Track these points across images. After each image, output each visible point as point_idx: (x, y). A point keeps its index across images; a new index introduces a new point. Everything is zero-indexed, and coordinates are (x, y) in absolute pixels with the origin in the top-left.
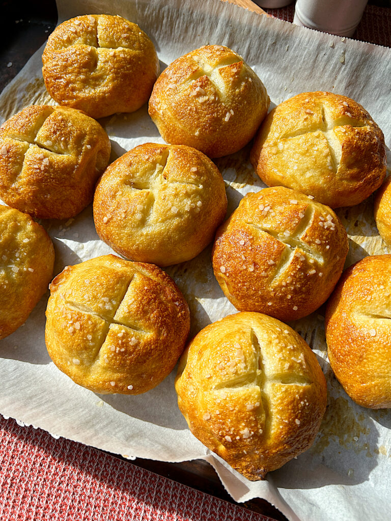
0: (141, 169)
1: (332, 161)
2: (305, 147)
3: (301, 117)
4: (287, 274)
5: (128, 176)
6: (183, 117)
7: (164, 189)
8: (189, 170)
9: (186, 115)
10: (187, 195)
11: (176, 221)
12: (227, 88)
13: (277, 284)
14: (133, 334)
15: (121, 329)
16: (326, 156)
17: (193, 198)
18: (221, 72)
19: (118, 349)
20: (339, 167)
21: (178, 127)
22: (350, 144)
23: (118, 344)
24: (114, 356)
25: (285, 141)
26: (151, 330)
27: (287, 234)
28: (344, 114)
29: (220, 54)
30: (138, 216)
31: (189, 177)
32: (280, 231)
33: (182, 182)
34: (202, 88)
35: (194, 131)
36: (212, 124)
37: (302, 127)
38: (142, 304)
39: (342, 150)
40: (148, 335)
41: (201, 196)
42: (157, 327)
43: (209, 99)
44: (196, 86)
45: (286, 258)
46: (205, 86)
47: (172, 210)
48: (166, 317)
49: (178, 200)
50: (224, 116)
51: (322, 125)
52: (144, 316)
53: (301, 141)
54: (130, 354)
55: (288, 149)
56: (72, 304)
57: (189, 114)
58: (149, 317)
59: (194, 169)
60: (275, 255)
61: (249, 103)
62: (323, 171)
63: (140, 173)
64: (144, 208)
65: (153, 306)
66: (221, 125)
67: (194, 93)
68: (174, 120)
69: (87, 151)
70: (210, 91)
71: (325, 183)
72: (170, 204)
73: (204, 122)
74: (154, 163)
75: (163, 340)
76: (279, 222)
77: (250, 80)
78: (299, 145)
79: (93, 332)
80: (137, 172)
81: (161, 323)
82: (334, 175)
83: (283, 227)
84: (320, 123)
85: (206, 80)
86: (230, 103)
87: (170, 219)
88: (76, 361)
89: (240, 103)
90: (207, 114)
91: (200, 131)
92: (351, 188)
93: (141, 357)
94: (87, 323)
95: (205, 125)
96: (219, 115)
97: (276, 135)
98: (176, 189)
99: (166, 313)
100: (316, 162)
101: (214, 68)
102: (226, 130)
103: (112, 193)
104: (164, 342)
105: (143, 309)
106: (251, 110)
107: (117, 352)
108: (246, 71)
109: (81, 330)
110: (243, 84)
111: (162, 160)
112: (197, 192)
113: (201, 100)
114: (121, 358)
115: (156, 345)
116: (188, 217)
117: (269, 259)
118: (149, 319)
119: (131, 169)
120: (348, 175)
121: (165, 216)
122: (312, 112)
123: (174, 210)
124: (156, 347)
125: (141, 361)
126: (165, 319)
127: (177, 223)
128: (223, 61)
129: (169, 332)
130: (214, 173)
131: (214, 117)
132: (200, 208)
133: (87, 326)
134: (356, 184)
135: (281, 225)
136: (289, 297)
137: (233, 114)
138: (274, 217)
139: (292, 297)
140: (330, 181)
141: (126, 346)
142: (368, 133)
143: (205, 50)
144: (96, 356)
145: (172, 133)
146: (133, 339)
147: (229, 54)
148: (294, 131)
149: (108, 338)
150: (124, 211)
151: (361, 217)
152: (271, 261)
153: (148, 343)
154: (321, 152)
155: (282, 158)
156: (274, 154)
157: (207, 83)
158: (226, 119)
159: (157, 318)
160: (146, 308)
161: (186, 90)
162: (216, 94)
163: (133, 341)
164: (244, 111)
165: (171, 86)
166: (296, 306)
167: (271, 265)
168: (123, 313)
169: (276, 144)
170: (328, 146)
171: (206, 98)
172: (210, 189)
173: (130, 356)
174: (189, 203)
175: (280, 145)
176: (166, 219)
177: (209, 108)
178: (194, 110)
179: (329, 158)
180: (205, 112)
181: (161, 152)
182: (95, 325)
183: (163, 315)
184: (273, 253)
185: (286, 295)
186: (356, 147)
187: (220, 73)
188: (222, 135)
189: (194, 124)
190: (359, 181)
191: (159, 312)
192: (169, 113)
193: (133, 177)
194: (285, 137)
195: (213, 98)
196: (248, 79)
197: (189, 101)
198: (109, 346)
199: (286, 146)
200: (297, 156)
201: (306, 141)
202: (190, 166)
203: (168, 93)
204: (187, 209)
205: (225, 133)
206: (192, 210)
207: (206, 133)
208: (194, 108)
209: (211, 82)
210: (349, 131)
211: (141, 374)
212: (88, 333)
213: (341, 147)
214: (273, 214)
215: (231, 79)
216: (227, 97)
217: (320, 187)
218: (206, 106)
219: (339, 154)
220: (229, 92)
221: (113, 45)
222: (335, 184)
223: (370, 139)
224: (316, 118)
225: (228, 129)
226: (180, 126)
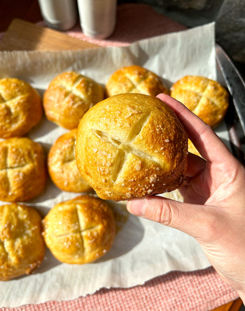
0: (68, 152)
14: (93, 230)
19: (92, 240)
29: (71, 79)
34: (73, 101)
40: (99, 227)
44: (70, 101)
46: (74, 99)
52: (93, 221)
56: (60, 236)
63: (68, 154)
67: (71, 105)
69: (37, 158)
70: (77, 100)
79: (77, 241)
80: (66, 155)
85: (73, 96)
88: (77, 256)
101: (73, 87)
105: (91, 218)
109: (72, 244)
110: (90, 89)
113: (76, 106)
114: (95, 243)
119: (63, 155)
133: (73, 241)
141: (94, 237)
142: (153, 80)
144: (83, 249)
153: (102, 231)
161: (66, 104)
162: (81, 100)
163: (95, 234)
171: (77, 104)
177: (81, 108)
187: (78, 89)
193: (67, 158)
195: (80, 103)
215: (84, 90)
221: (13, 97)
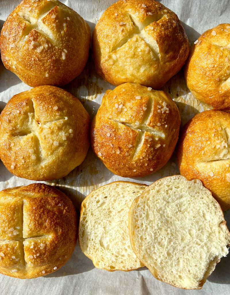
0: (19, 121)
1: (154, 54)
2: (132, 52)
3: (119, 30)
4: (142, 152)
5: (13, 130)
6: (32, 67)
7: (42, 131)
8: (52, 111)
9: (33, 65)
10: (60, 129)
11: (61, 150)
12: (54, 33)
13: (137, 159)
14: (39, 241)
15: (31, 243)
16: (149, 53)
17: (64, 129)
18: (44, 21)
19: (35, 256)
20: (160, 55)
21: (31, 75)
22: (161, 37)
23: (33, 253)
24: (35, 260)
25: (115, 52)
26: (51, 233)
27: (137, 123)
28: (147, 15)
29: (38, 6)
30: (33, 157)
31: (55, 116)
32: (132, 122)
33: (52, 121)
34: (35, 41)
35: (44, 75)
36: (55, 65)
37: (123, 38)
38: (36, 220)
39: (158, 44)
40: (50, 237)
41: (70, 125)
42: (53, 229)
43: (44, 48)
44: (30, 41)
45: (139, 139)
46: (37, 38)
47: (54, 144)
48: (56, 220)
49: (55, 135)
50: (61, 56)
51: (135, 30)
52: (41, 228)
53: (127, 49)
54: (44, 254)
55: (120, 57)
57: (35, 64)
58: (45, 226)
59: (56, 108)
60: (132, 141)
61: (75, 38)
62: (150, 63)
63: (19, 124)
64: (34, 150)
65: (44, 217)
66: (62, 63)
67: (31, 47)
68: (26, 71)
70: (42, 41)
71: (155, 71)
72: (51, 141)
73: (48, 66)
74: (26, 113)
75: (61, 235)
76: (131, 116)
77: (68, 19)
78: (127, 52)
79: (14, 253)
80: (17, 125)
81: (55, 225)
82: (159, 63)
83: (134, 119)
84: (133, 29)
85: (36, 33)
86: (61, 45)
87: (56, 150)
88: (14, 271)
89: (68, 41)
90: (48, 59)
91: (48, 73)
92: (173, 66)
93: (52, 252)
94: (7, 250)
95: (50, 68)
96: (57, 56)
97: (107, 50)
98: (50, 128)
99: (55, 217)
100: (143, 60)
101: (38, 19)
102: (66, 66)
103: (8, 147)
104: (62, 234)
105: (38, 223)
106: (79, 43)
107: (35, 258)
108: (63, 12)
109: (5, 256)
110: (65, 25)
111: (30, 109)
112: (65, 124)
113: (39, 50)
114: (39, 259)
115: (58, 240)
116: (68, 143)
117: (129, 144)
118: (46, 227)
119: (12, 124)
120: (168, 58)
121: (51, 149)
122: (124, 23)
123: (56, 144)
124: (58, 241)
125: (53, 253)
126: (56, 221)
127: (62, 151)
128: (42, 11)
129: (62, 227)
130: (71, 101)
131: (54, 60)
132: (73, 133)
133: (8, 252)
134: (175, 62)
135: (132, 118)
136: (146, 165)
137: (67, 52)
138: (126, 112)
139: (148, 165)
140: (158, 68)
141: (39, 251)
142: (168, 21)
143: (25, 5)
145: (29, 80)
146: (42, 245)
147: (44, 3)
148: (118, 42)
149: (25, 252)
150: (22, 158)
151: (179, 88)
152: (130, 145)
154: (144, 51)
155: (119, 65)
156: (112, 65)
157: (38, 35)
158: (64, 58)
159: (50, 224)
160: (40, 221)
161: (24, 46)
162: (48, 41)
164: (74, 46)
165: (12, 45)
166: (152, 168)
167: (131, 148)
168: (27, 232)
169: (110, 57)
170: (147, 45)
171: (41, 48)
172: (73, 116)
173: (45, 255)
174: (63, 134)
175: (114, 56)
176: (53, 151)
177: (47, 54)
178: (37, 60)
179: (151, 53)
180: (46, 58)
181: (27, 104)
182: (13, 248)
183: (54, 220)
184: (130, 140)
185: (144, 164)
186: (165, 36)
187: (44, 23)
188: (65, 70)
189: (42, 70)
190: (175, 59)
191: (50, 219)
192: (20, 67)
193: (16, 129)
194: (114, 49)
195: (46, 46)
196: (66, 19)
197: (31, 54)
198: (29, 257)
199: (118, 56)
200: (129, 60)
201: (130, 48)
202: (52, 107)
203: (12, 51)
204: (64, 138)
205: (67, 67)
206: (68, 138)
207: (54, 73)
208: (37, 58)
209: (40, 33)
210: (156, 27)
211: (58, 259)
212: (11, 255)
213: (156, 42)
214: (125, 110)
215: (54, 25)
216: (57, 40)
217: (154, 75)
218: (45, 54)
219: (157, 48)
220: (56, 36)
222: (162, 68)
223: (171, 25)
224: (129, 27)
225: (68, 64)
226: (32, 74)
